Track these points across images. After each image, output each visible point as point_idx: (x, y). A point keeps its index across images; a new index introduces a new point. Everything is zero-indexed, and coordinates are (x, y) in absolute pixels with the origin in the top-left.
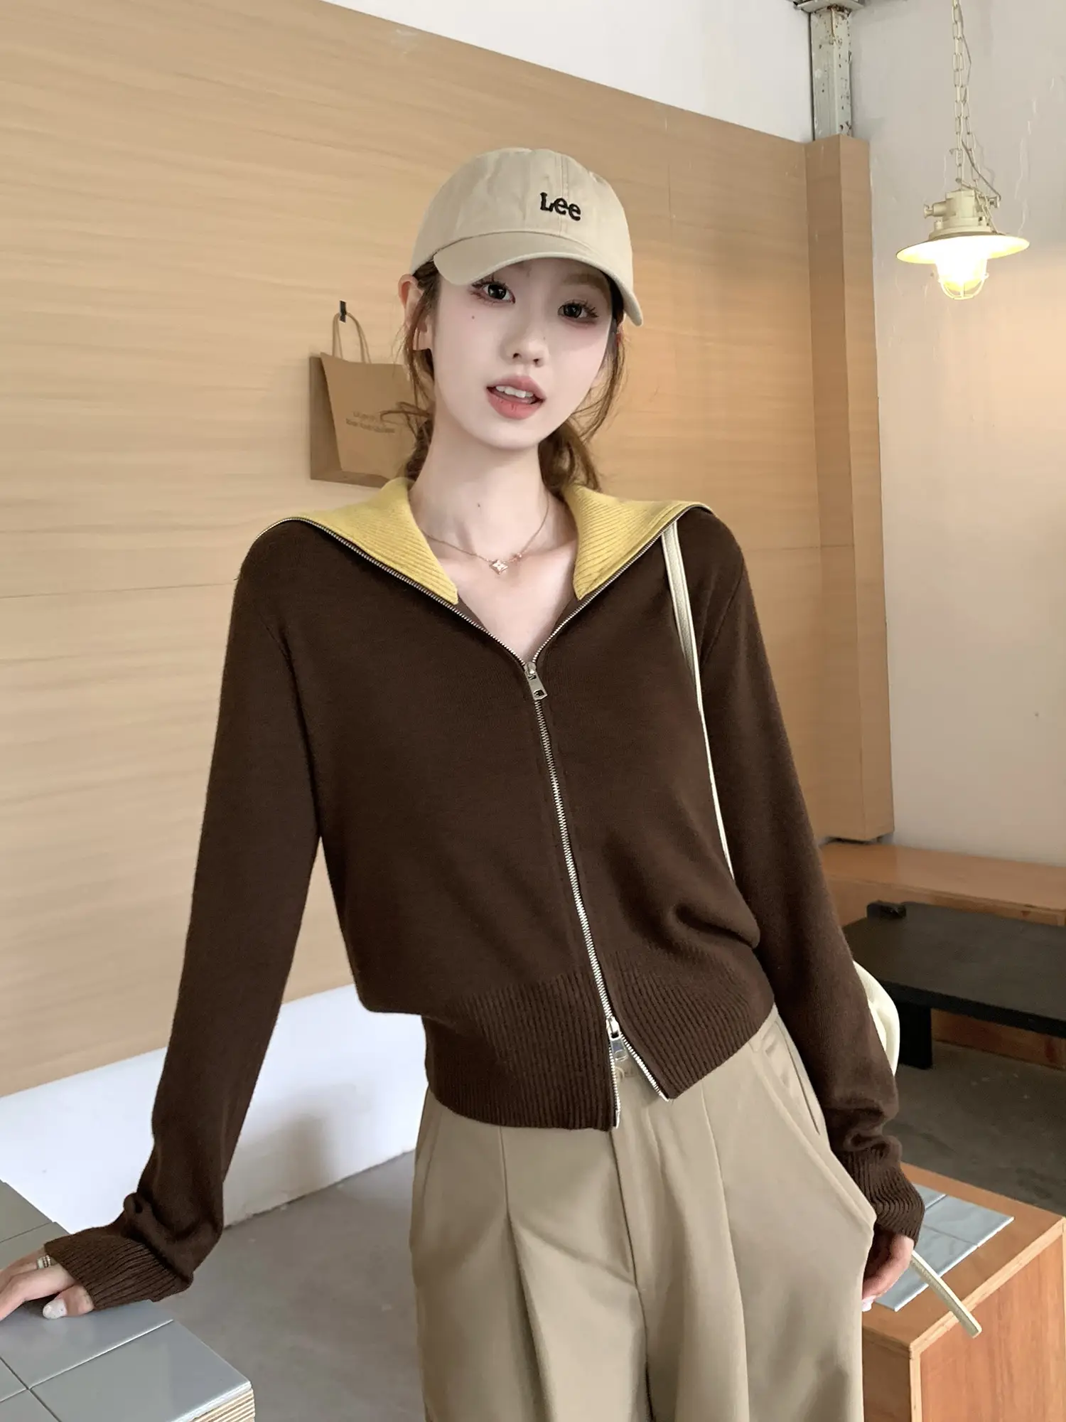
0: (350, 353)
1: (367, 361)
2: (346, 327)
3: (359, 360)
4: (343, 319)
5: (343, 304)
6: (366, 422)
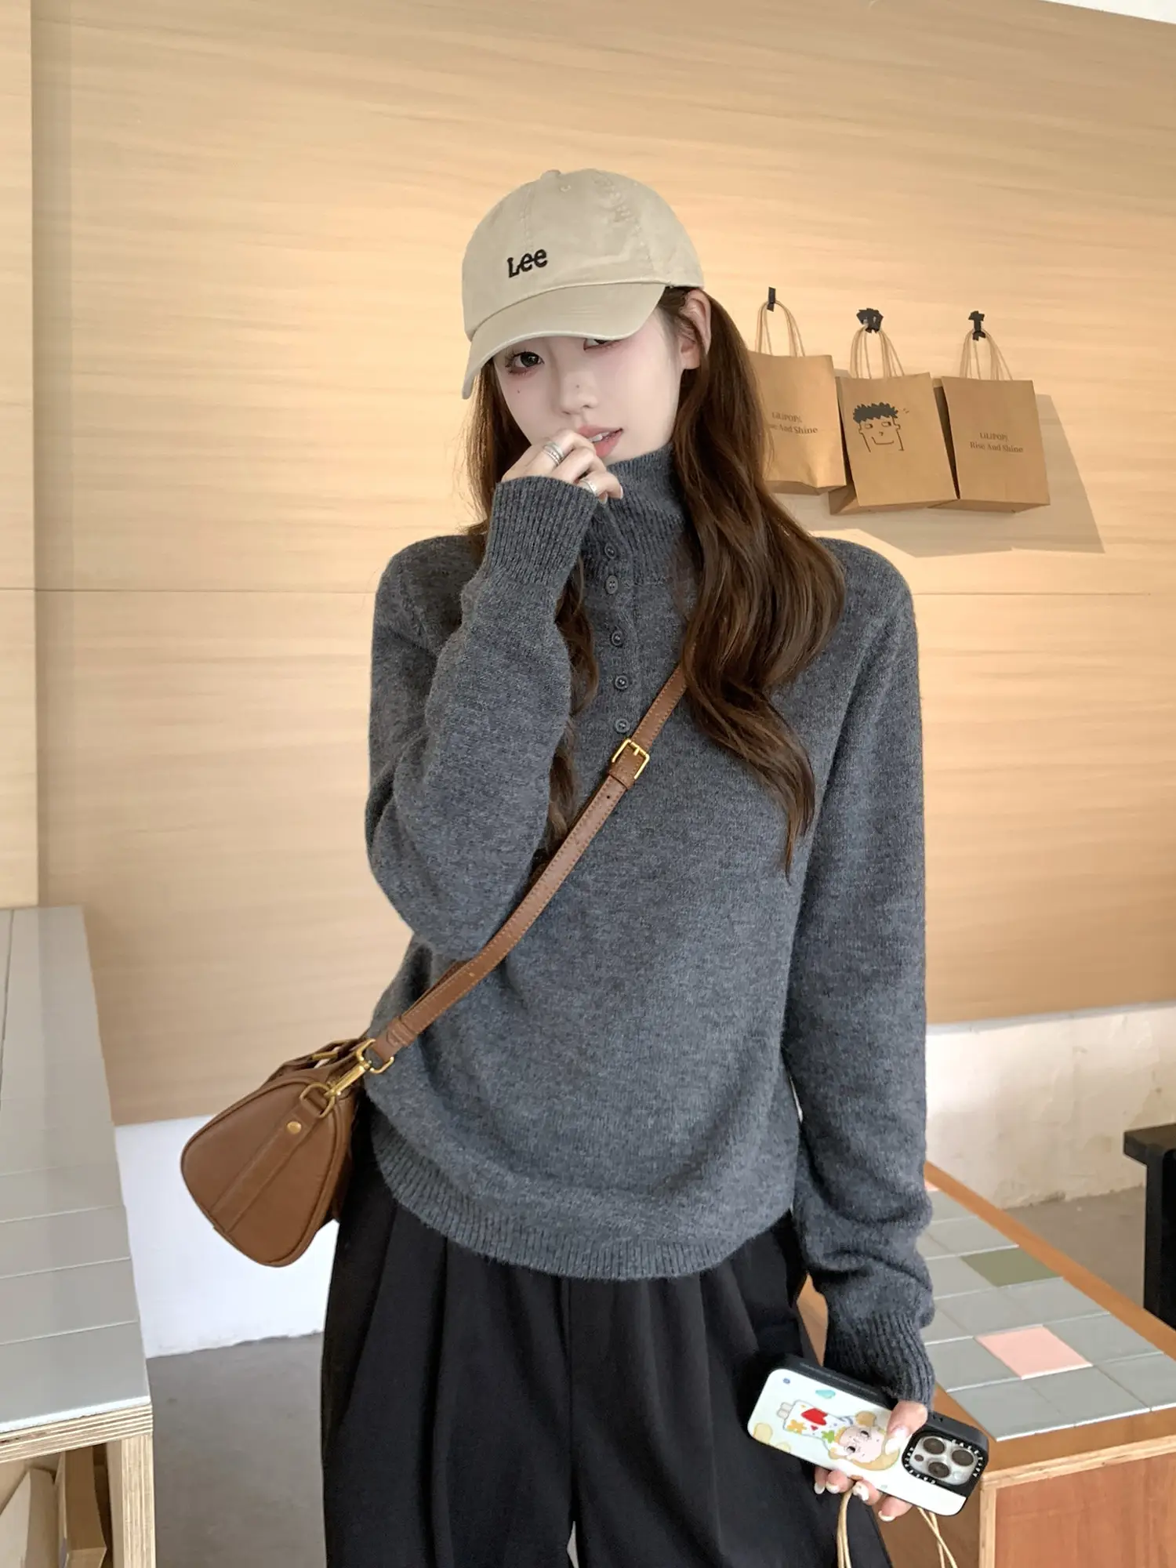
0: (780, 346)
1: (798, 354)
2: (775, 317)
3: (788, 354)
4: (771, 307)
5: (772, 291)
6: (787, 423)
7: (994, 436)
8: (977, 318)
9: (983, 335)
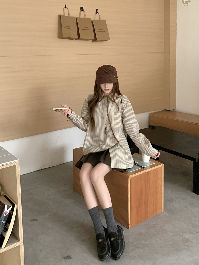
0: (66, 14)
1: (69, 16)
2: (66, 9)
3: (68, 16)
4: (65, 8)
5: (66, 5)
6: (68, 28)
7: (101, 30)
8: (97, 10)
9: (98, 13)
